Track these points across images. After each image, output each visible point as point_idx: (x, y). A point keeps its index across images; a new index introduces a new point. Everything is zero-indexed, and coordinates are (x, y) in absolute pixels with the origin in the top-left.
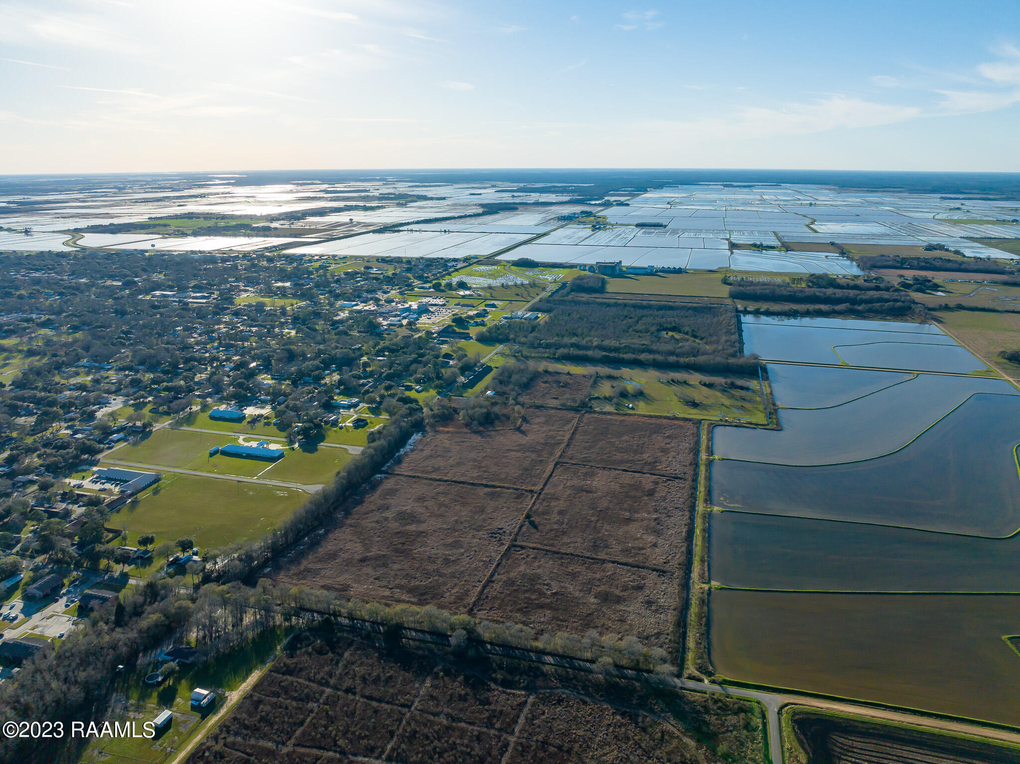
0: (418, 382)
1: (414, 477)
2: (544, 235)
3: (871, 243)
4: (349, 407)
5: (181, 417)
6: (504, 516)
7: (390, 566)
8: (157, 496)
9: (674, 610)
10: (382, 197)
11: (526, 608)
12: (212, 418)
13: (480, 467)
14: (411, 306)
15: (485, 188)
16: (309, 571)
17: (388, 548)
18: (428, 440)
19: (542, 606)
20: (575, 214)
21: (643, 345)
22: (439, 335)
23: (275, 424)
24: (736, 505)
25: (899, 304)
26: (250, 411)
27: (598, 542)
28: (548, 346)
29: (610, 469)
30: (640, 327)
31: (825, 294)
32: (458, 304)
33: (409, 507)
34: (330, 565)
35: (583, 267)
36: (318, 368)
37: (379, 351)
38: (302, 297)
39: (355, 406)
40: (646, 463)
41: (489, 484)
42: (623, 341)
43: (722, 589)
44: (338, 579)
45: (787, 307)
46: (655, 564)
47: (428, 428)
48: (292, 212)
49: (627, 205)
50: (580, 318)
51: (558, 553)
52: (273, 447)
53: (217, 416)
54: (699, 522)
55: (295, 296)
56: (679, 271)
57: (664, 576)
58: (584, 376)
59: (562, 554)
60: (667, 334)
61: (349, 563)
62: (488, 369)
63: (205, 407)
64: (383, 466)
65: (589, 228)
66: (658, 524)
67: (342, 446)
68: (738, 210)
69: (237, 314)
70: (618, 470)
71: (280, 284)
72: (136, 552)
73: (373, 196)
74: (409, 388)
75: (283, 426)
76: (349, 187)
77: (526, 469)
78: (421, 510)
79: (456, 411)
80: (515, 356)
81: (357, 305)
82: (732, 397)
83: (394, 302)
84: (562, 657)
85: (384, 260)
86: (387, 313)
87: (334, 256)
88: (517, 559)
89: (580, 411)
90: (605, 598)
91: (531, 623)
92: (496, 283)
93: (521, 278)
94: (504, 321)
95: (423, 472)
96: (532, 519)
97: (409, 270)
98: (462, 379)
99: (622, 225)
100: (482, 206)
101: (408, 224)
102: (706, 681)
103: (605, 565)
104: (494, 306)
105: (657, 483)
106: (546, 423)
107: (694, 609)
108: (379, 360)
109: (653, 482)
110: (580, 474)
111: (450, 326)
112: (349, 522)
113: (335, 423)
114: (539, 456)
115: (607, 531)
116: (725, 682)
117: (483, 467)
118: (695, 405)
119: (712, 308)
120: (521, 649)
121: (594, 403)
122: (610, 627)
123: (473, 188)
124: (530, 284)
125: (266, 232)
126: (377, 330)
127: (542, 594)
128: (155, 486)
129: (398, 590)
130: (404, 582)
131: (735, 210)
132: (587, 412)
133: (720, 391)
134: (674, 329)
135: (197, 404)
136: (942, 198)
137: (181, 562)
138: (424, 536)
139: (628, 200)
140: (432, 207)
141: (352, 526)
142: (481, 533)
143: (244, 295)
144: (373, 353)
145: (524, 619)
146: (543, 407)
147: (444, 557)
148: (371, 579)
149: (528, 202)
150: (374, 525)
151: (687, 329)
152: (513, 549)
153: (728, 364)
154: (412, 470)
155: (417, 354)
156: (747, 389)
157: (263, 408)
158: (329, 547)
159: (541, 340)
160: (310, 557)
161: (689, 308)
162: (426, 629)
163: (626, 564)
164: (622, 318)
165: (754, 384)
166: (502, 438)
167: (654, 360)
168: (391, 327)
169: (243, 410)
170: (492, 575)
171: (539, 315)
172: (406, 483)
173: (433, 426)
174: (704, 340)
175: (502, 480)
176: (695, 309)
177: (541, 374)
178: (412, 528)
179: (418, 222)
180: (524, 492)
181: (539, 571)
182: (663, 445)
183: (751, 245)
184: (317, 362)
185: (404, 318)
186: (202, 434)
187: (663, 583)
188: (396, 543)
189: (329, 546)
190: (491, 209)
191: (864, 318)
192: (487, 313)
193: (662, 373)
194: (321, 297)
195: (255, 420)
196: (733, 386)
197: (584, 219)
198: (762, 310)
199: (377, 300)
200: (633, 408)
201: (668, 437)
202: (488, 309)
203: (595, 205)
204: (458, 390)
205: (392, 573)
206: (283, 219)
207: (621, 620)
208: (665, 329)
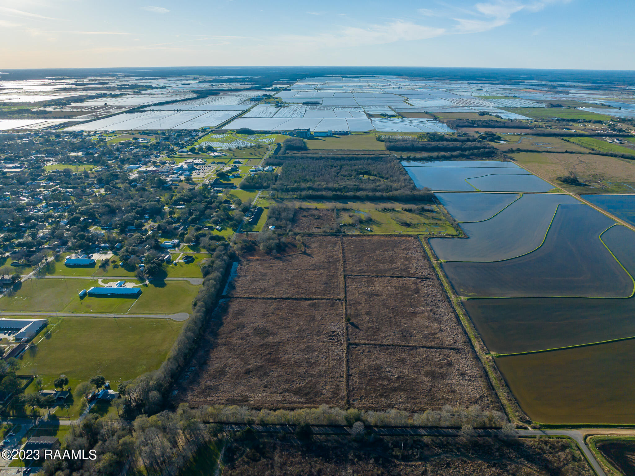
0: (215, 223)
1: (250, 298)
2: (247, 111)
3: (447, 111)
4: (174, 247)
5: (41, 267)
6: (330, 321)
7: (270, 373)
8: (51, 340)
9: (481, 377)
10: (120, 88)
11: (385, 392)
12: (68, 265)
13: (294, 285)
14: (182, 166)
15: (190, 80)
16: (209, 388)
17: (261, 359)
18: (246, 267)
19: (395, 390)
20: (259, 96)
21: (355, 185)
22: (212, 186)
23: (122, 266)
24: (473, 294)
25: (487, 150)
26: (97, 257)
27: (405, 333)
28: (294, 190)
29: (381, 276)
30: (343, 172)
31: (443, 145)
32: (214, 163)
33: (260, 323)
34: (223, 381)
35: (285, 133)
36: (135, 218)
37: (175, 201)
38: (96, 162)
39: (178, 245)
40: (401, 269)
41: (307, 297)
42: (341, 184)
43: (499, 356)
44: (236, 392)
45: (425, 154)
46: (449, 345)
47: (241, 258)
48: (58, 100)
49: (290, 90)
50: (303, 169)
51: (383, 345)
52: (130, 285)
53: (72, 263)
54: (458, 309)
55: (88, 162)
56: (346, 134)
57: (460, 353)
58: (328, 210)
59: (386, 345)
60: (363, 176)
61: (237, 376)
62: (261, 210)
63: (58, 258)
64: (222, 292)
65: (274, 106)
66: (434, 314)
67: (185, 279)
68: (359, 92)
69: (50, 178)
70: (387, 277)
71: (73, 154)
72: (55, 394)
73: (114, 87)
74: (211, 228)
75: (130, 268)
76: (92, 80)
77: (326, 283)
78: (270, 324)
79: (254, 243)
80: (273, 199)
81: (140, 167)
82: (427, 218)
83: (166, 163)
84: (431, 428)
85: (144, 133)
86: (167, 172)
87: (106, 131)
88: (357, 354)
89: (338, 236)
90: (432, 375)
91: (395, 405)
92: (233, 145)
93: (247, 142)
94: (253, 174)
95: (255, 293)
96: (351, 321)
97: (167, 139)
98: (246, 219)
99: (294, 103)
100: (195, 92)
101: (149, 106)
102: (530, 428)
103: (418, 350)
104: (239, 163)
105: (417, 284)
106: (321, 246)
107: (492, 375)
108: (178, 208)
109: (413, 283)
110: (364, 283)
111: (217, 180)
112: (220, 341)
113: (169, 261)
114: (330, 272)
115: (405, 323)
116: (542, 427)
117: (295, 285)
118: (408, 225)
119: (382, 158)
120: (400, 427)
121: (345, 229)
122: (448, 398)
123: (181, 80)
124: (256, 146)
125: (43, 115)
126: (165, 185)
127: (389, 380)
128: (44, 330)
129: (287, 394)
130: (287, 386)
131: (357, 92)
132: (343, 236)
133: (417, 214)
134: (366, 173)
135: (51, 256)
136: (468, 83)
137: (100, 397)
138: (283, 345)
139: (288, 87)
140: (159, 94)
141: (225, 345)
142: (322, 337)
143: (49, 164)
144: (170, 203)
145: (389, 402)
146: (312, 235)
147: (306, 360)
148: (262, 388)
149: (225, 89)
150: (240, 341)
151: (375, 173)
152: (351, 347)
153: (414, 195)
154: (246, 293)
155: (206, 202)
156: (432, 211)
157: (106, 253)
158: (216, 365)
159: (287, 186)
160: (205, 376)
161: (368, 158)
162: (324, 423)
163: (431, 347)
164: (330, 167)
165: (434, 207)
166: (297, 261)
167: (367, 195)
168: (174, 182)
169: (90, 257)
170: (348, 371)
171: (274, 168)
172: (247, 303)
173: (243, 256)
174: (389, 180)
175: (314, 293)
176: (372, 159)
177: (298, 211)
178: (270, 340)
179: (155, 105)
180: (334, 301)
181: (378, 361)
182: (404, 255)
183: (381, 115)
184: (133, 213)
185: (180, 175)
186: (66, 281)
187: (462, 358)
188: (264, 354)
189: (214, 365)
190: (202, 94)
191: (472, 159)
192: (238, 168)
193: (375, 204)
194: (109, 162)
195: (105, 264)
196: (423, 210)
197: (267, 100)
198: (412, 157)
199: (155, 163)
200: (371, 231)
201: (405, 249)
202: (238, 165)
203: (269, 90)
204: (247, 227)
205: (275, 380)
206: (53, 105)
207: (452, 392)
208: (361, 173)
